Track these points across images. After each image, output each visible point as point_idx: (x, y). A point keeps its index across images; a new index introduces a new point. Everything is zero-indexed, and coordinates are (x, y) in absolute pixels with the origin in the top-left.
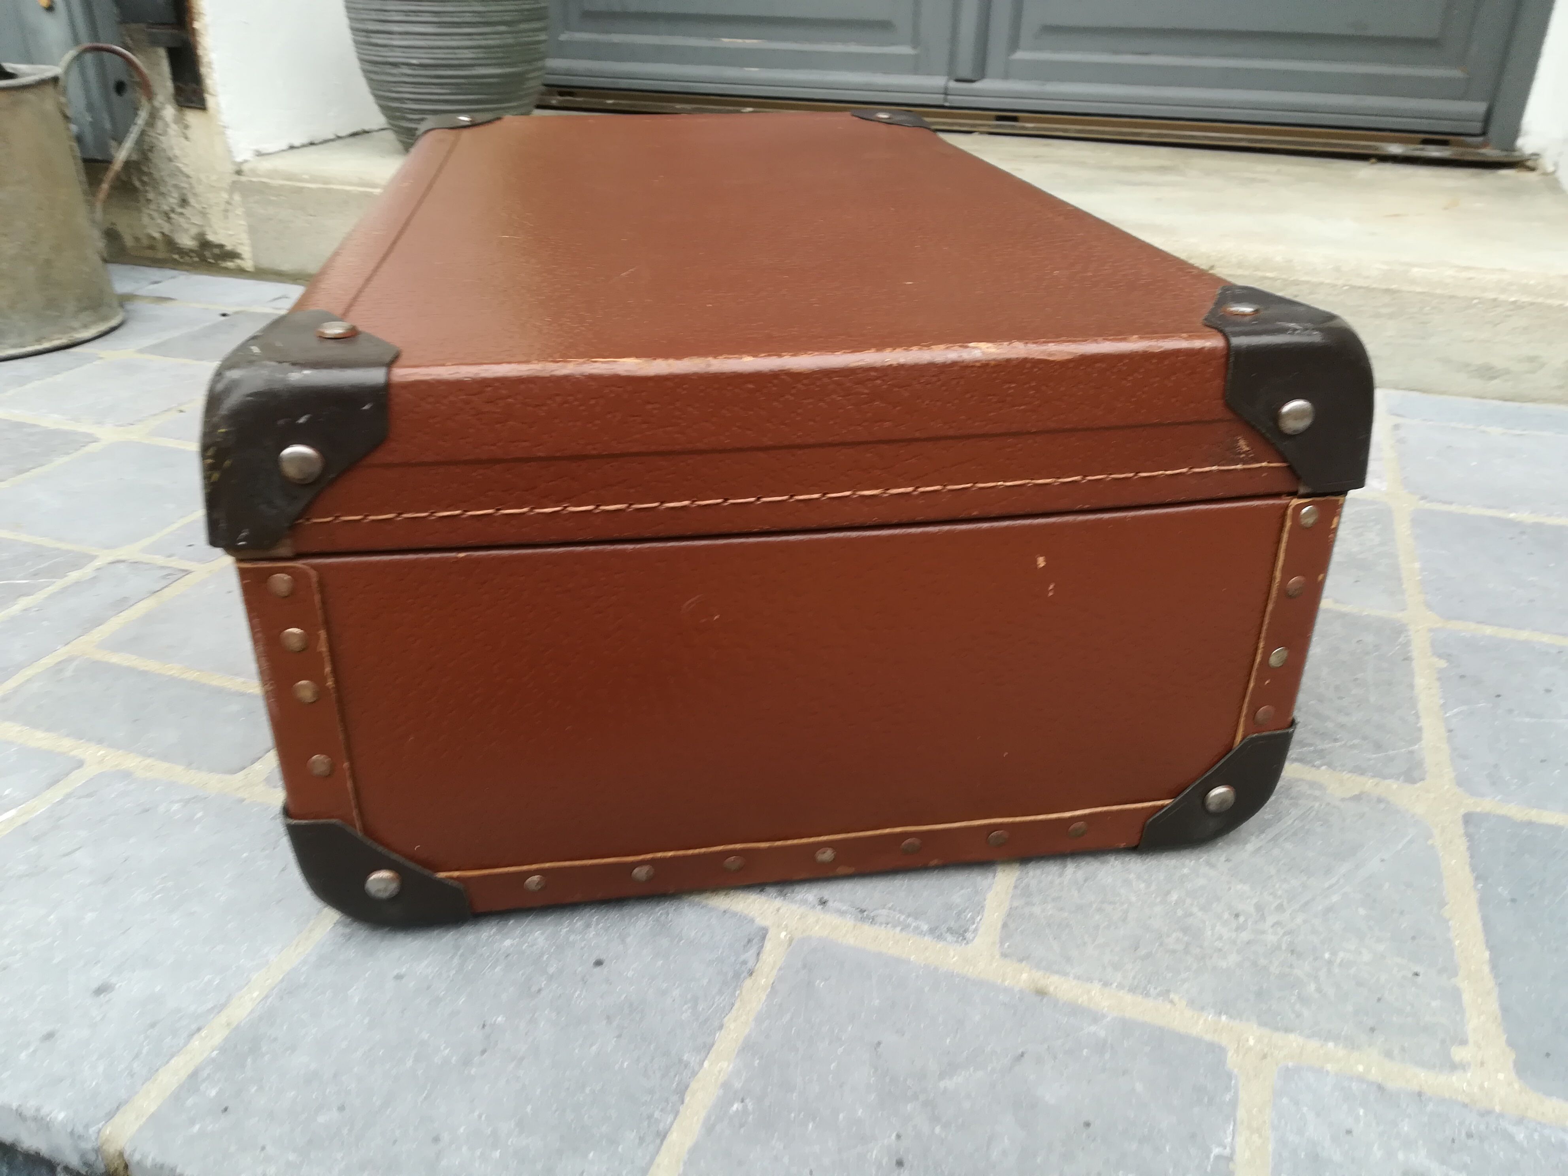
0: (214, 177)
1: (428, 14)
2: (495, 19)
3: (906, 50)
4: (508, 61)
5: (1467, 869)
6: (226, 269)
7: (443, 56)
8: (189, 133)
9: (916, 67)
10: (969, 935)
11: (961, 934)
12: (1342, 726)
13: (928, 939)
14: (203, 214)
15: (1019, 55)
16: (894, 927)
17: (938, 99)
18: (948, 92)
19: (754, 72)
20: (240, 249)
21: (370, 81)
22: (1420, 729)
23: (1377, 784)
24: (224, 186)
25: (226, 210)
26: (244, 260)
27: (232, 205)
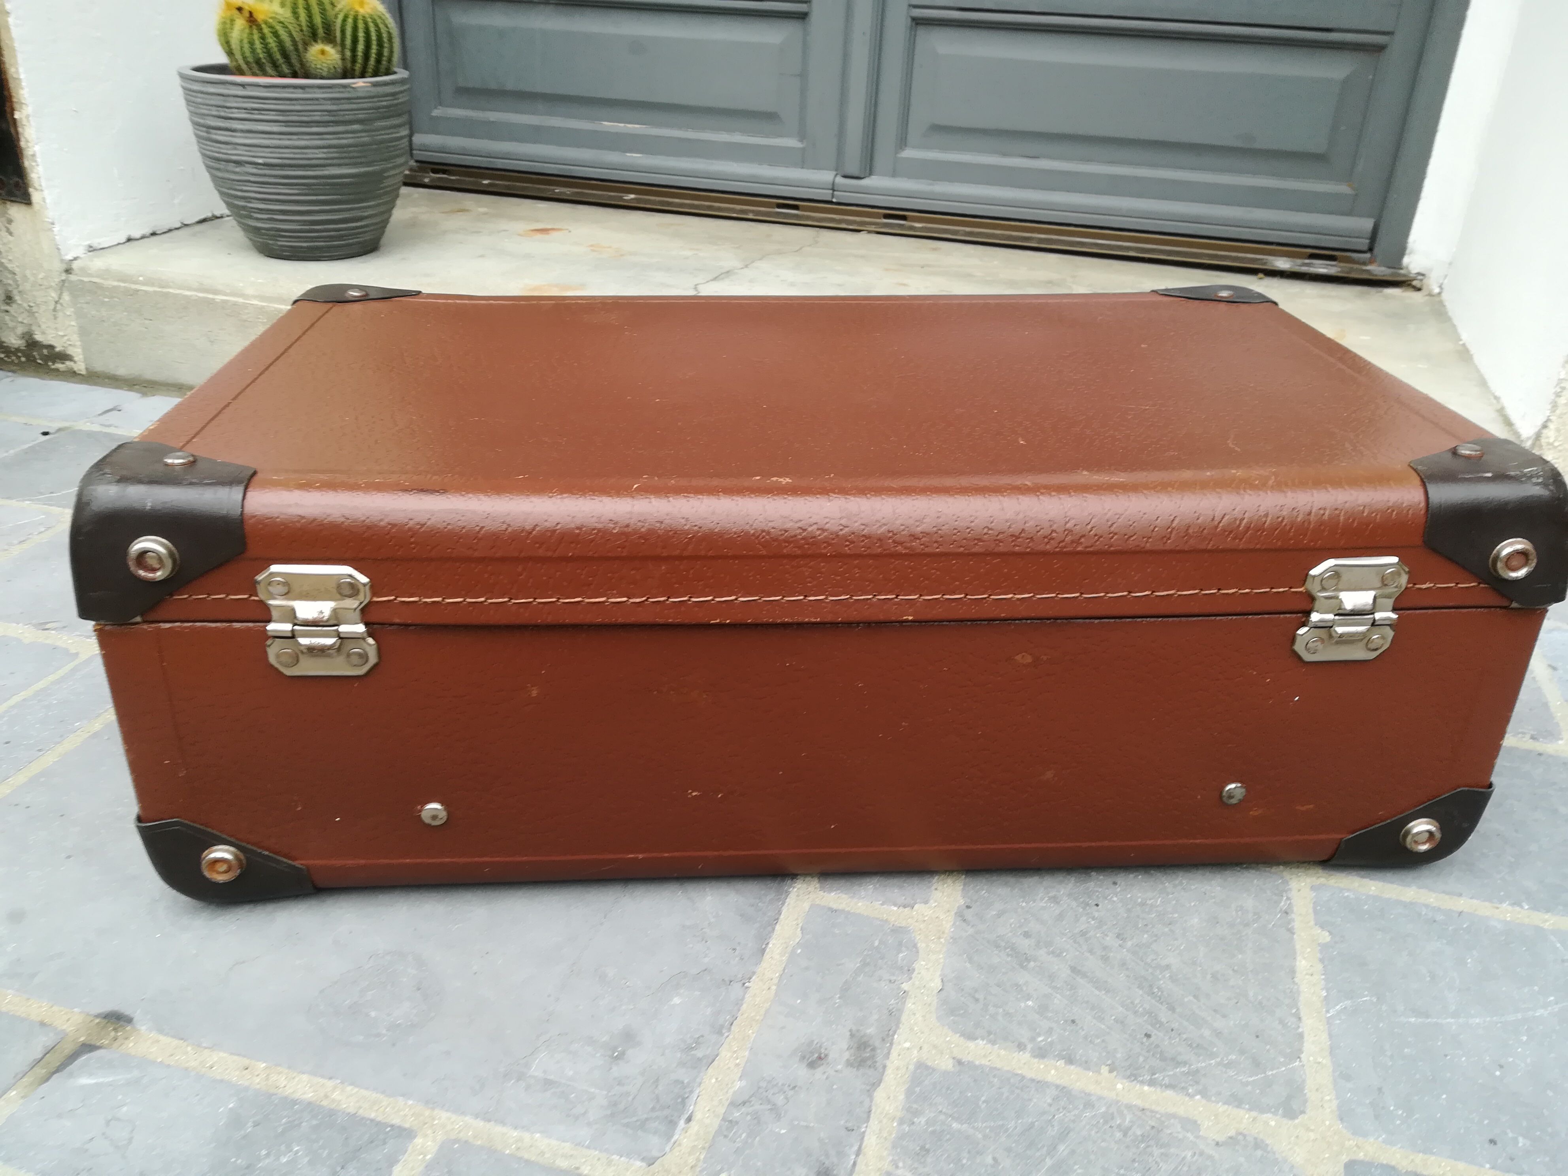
0: (41, 276)
1: (274, 113)
2: (347, 118)
3: (792, 143)
4: (363, 160)
6: (57, 370)
7: (292, 156)
8: (12, 227)
9: (802, 160)
12: (1218, 1034)
14: (30, 312)
15: (908, 153)
17: (826, 195)
18: (836, 189)
19: (635, 158)
20: (70, 351)
21: (214, 178)
22: (1301, 1036)
23: (1255, 1119)
24: (53, 284)
25: (55, 310)
26: (75, 362)
27: (62, 305)
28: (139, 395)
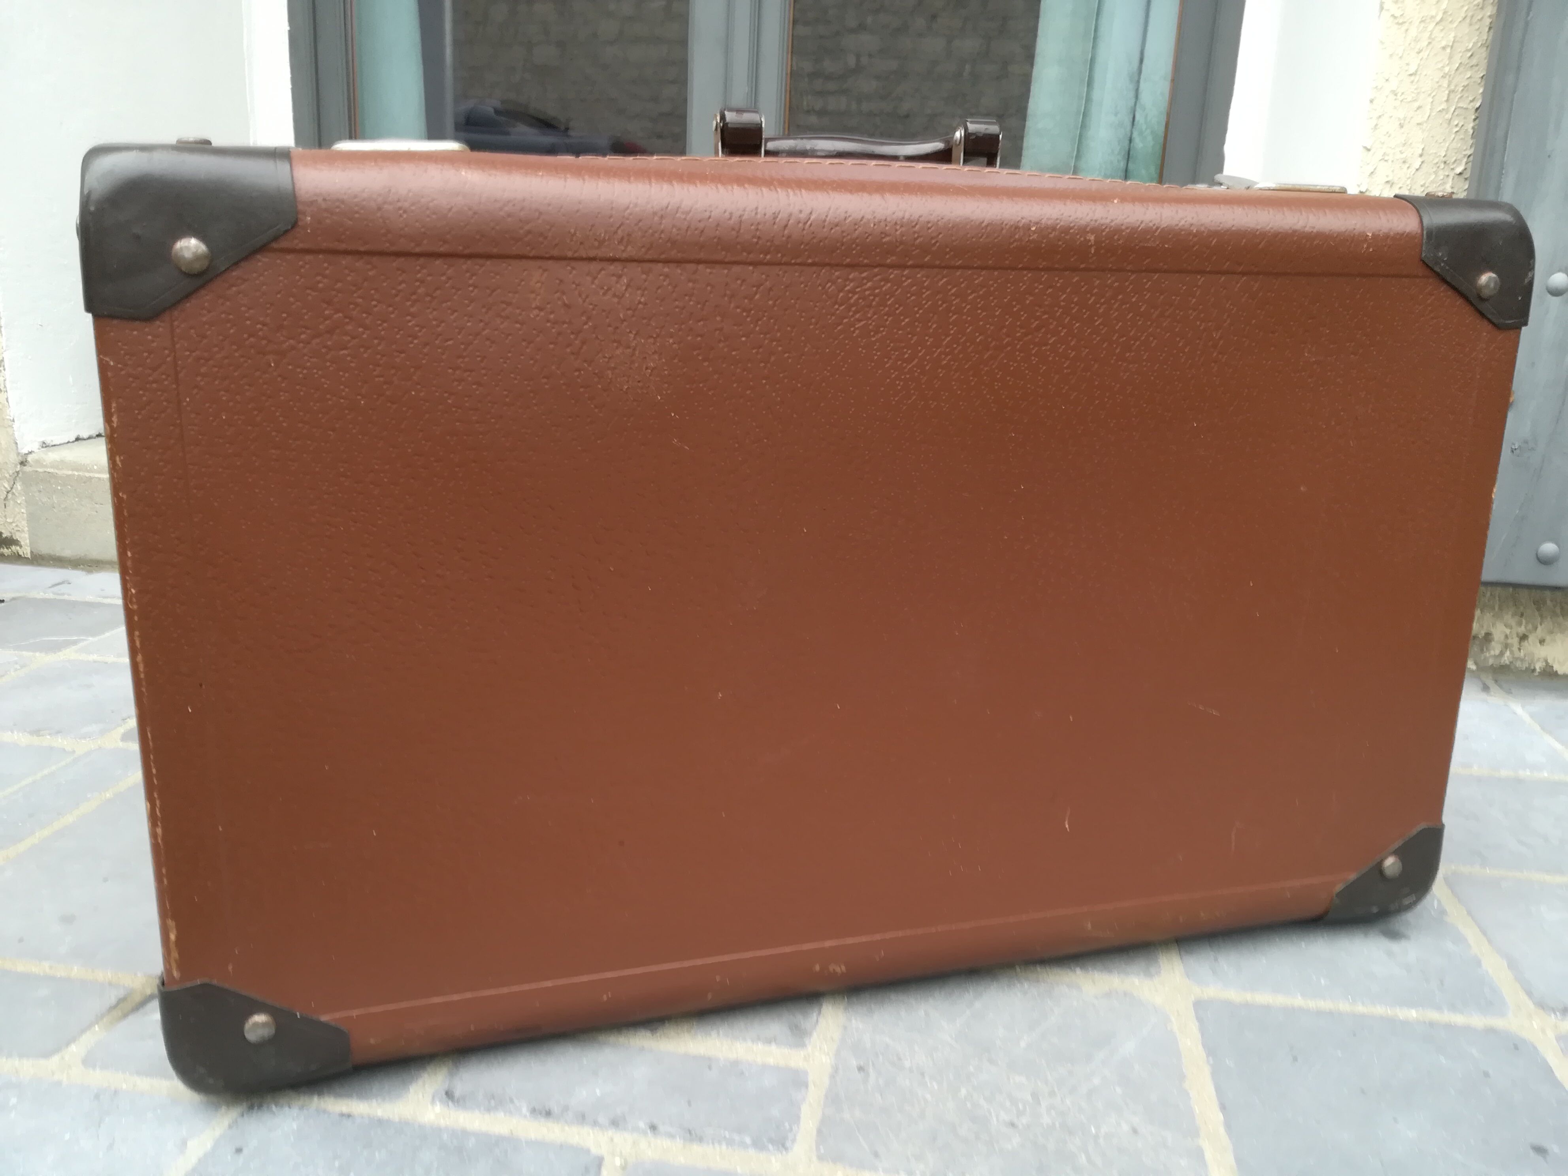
5: (1200, 1047)
10: (788, 1144)
11: (782, 1143)
13: (752, 1152)
16: (720, 1142)
20: (17, 536)
24: (7, 475)
25: (6, 499)
26: (21, 547)
27: (13, 494)
28: (84, 573)
